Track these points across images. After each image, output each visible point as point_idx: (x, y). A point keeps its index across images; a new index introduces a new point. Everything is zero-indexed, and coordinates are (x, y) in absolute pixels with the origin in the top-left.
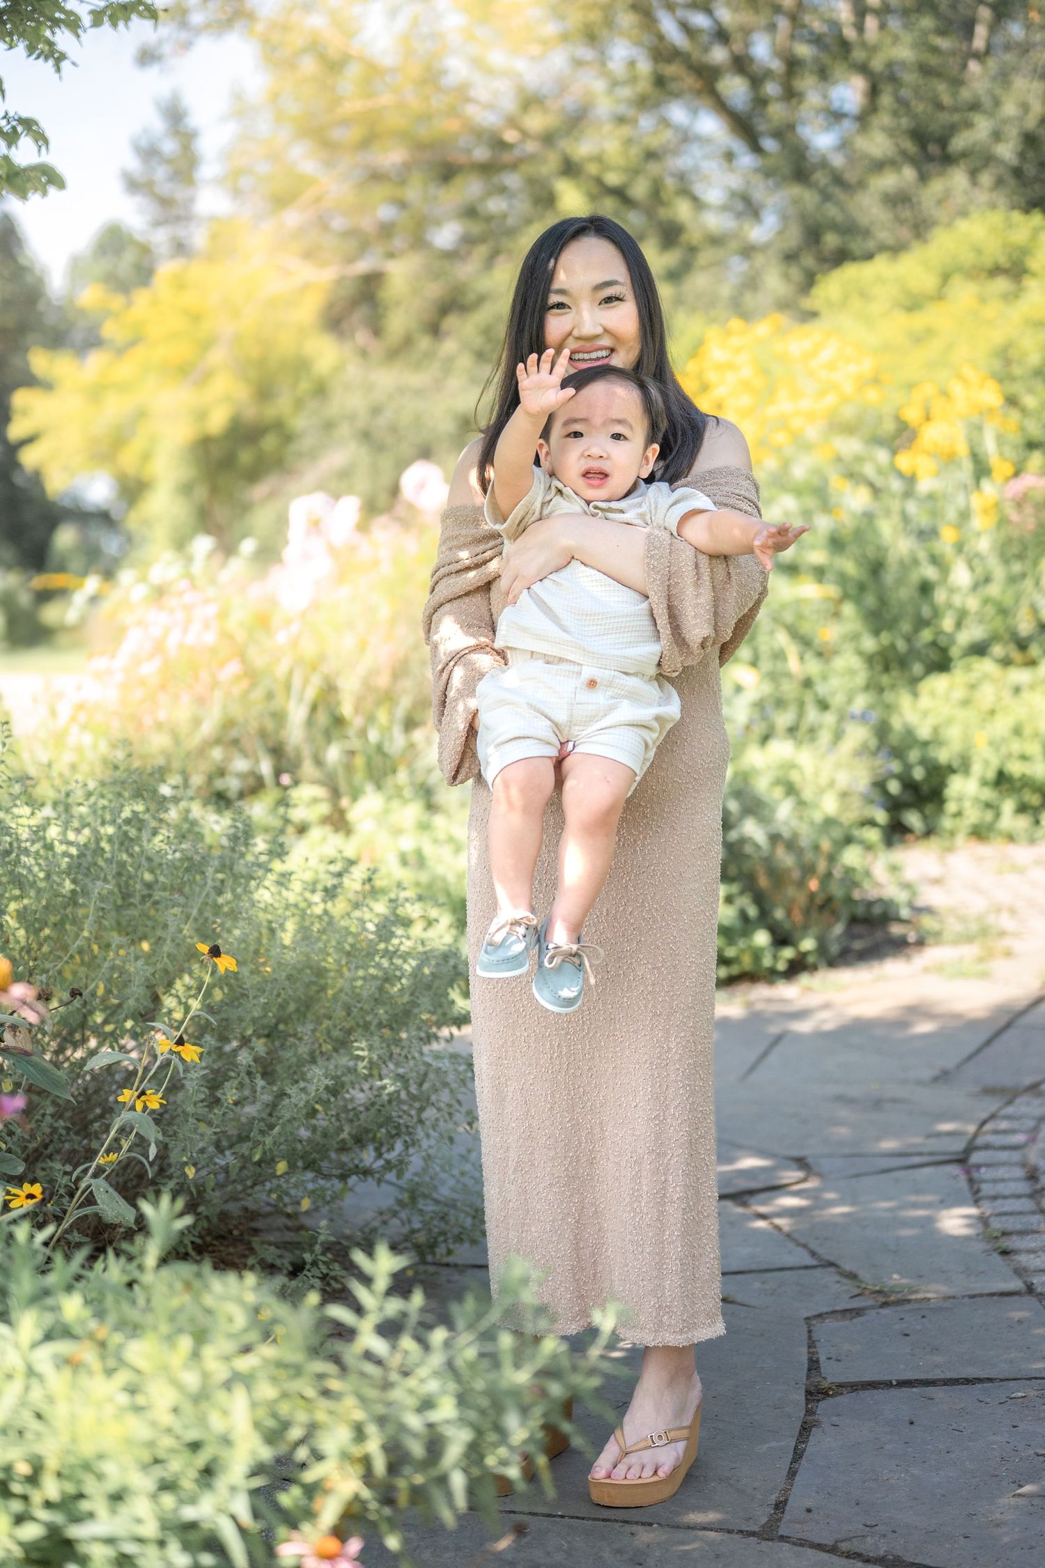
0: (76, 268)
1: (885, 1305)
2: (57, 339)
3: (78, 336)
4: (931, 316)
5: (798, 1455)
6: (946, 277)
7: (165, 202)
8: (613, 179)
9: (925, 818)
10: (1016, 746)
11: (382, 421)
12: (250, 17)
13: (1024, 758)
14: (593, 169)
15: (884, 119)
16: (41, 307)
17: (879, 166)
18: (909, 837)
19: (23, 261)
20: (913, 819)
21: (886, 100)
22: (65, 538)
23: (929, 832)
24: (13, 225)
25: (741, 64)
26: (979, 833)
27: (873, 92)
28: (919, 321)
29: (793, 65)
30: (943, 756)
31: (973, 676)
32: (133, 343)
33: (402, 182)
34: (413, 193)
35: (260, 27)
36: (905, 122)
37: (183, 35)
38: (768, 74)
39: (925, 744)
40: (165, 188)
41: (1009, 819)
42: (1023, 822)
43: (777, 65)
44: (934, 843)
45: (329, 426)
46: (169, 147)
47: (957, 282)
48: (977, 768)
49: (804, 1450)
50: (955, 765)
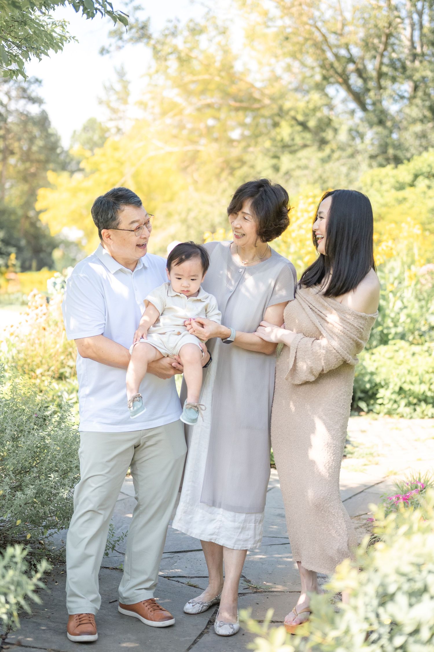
0: (74, 136)
1: (256, 592)
2: (63, 166)
3: (73, 166)
4: (408, 192)
5: (195, 642)
6: (416, 176)
7: (114, 111)
8: (300, 118)
9: (368, 405)
10: (408, 378)
11: (192, 215)
12: (149, 37)
13: (411, 383)
14: (292, 113)
15: (418, 101)
16: (58, 151)
17: (414, 121)
18: (362, 413)
19: (50, 131)
20: (363, 405)
21: (420, 93)
22: (57, 254)
23: (370, 411)
24: (47, 115)
25: (360, 73)
26: (389, 413)
27: (416, 88)
28: (401, 194)
29: (381, 75)
30: (377, 379)
31: (396, 348)
32: (93, 172)
33: (219, 109)
34: (222, 115)
35: (152, 42)
36: (428, 103)
37: (120, 43)
38: (371, 79)
39: (372, 374)
40: (114, 105)
41: (403, 409)
42: (408, 410)
43: (374, 74)
44: (371, 415)
45: (169, 215)
46: (118, 87)
47: (420, 178)
48: (391, 386)
49: (198, 641)
50: (383, 383)
